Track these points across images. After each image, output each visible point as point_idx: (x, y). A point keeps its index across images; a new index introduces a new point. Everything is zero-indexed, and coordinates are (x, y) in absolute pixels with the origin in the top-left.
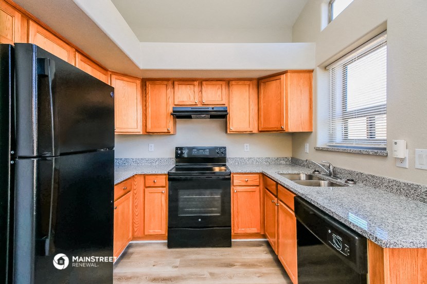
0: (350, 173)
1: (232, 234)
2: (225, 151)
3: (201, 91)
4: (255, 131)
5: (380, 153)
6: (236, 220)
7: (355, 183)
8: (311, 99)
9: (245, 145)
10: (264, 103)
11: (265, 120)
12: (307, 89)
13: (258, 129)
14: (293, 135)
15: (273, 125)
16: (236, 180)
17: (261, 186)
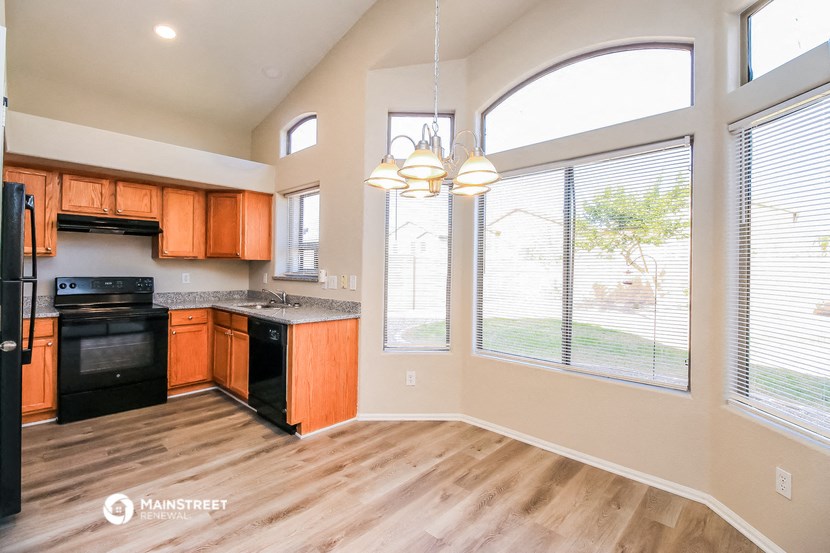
0: (298, 298)
1: (169, 387)
2: (152, 283)
3: (115, 195)
4: (201, 256)
5: (314, 280)
6: (173, 369)
7: (300, 306)
8: (270, 235)
9: (184, 275)
10: (214, 222)
11: (215, 244)
12: (266, 213)
13: (206, 254)
14: (251, 263)
15: (226, 249)
16: (175, 320)
17: (210, 323)
